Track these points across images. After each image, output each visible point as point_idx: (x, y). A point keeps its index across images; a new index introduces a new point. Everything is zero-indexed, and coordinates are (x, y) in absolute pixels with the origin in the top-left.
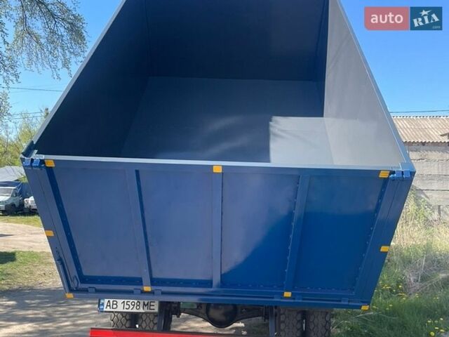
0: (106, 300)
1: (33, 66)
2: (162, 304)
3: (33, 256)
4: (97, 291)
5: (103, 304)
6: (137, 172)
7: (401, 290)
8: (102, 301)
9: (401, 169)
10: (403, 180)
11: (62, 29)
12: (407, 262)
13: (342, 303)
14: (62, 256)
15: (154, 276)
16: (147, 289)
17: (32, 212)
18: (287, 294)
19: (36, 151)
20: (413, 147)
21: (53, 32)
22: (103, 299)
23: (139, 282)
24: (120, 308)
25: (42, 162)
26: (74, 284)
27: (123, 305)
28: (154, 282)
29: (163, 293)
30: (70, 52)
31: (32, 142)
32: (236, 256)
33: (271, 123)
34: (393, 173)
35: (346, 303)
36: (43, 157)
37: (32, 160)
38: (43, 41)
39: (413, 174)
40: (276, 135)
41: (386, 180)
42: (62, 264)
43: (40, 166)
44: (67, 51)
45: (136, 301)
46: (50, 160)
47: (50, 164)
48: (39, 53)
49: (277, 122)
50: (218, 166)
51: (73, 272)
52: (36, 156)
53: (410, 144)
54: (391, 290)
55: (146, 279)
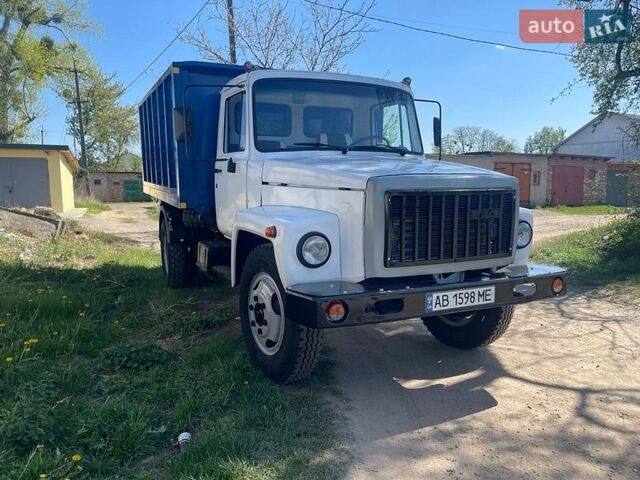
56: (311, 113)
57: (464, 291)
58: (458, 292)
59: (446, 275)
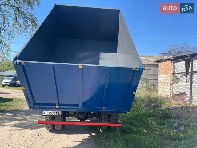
0: (44, 112)
1: (19, 35)
2: (62, 112)
3: (19, 100)
4: (40, 108)
5: (42, 113)
6: (54, 67)
7: (140, 109)
8: (42, 112)
9: (139, 68)
10: (140, 71)
11: (30, 22)
12: (143, 101)
13: (121, 111)
14: (28, 96)
15: (60, 103)
16: (57, 107)
17: (19, 86)
18: (104, 108)
19: (18, 59)
20: (146, 66)
21: (26, 23)
22: (43, 111)
23: (55, 105)
24: (48, 114)
25: (20, 63)
26: (32, 106)
27: (49, 113)
28: (60, 105)
29: (63, 108)
30: (32, 30)
31: (17, 56)
32: (87, 97)
33: (100, 55)
34: (137, 68)
35: (122, 111)
36: (21, 61)
37: (17, 62)
38: (22, 26)
39: (143, 69)
40: (101, 58)
41: (134, 71)
42: (28, 99)
43: (19, 64)
44: (31, 30)
45: (54, 112)
46: (23, 62)
47: (23, 64)
48: (21, 30)
49: (102, 55)
50: (81, 65)
51: (32, 102)
52: (18, 61)
53: (145, 64)
54: (137, 110)
55: (57, 104)
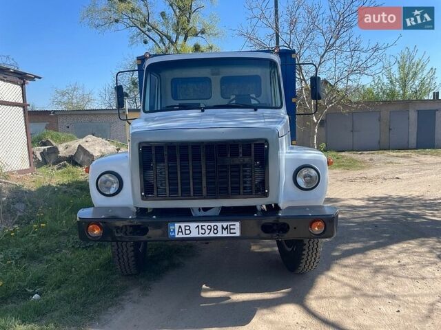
56: (225, 81)
57: (207, 224)
58: (200, 224)
59: (205, 209)
